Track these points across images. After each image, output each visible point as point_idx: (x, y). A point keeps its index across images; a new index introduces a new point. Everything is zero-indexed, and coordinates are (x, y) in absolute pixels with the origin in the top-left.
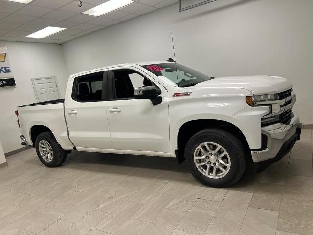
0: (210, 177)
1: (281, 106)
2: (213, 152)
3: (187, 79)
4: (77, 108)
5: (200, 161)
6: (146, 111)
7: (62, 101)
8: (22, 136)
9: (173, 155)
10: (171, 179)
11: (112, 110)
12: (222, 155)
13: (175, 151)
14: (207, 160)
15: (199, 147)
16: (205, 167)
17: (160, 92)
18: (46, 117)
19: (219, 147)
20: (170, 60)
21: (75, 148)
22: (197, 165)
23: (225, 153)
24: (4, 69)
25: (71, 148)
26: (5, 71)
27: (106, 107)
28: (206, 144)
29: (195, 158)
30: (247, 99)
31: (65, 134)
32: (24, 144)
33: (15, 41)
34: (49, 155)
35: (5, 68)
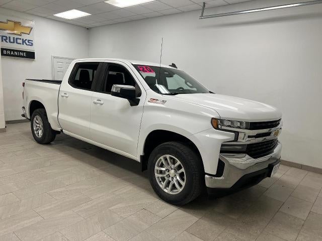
0: (165, 190)
1: (249, 137)
2: (173, 166)
3: (186, 87)
4: (69, 93)
5: (161, 172)
6: (123, 110)
7: (59, 82)
8: (24, 108)
9: (138, 159)
10: (134, 183)
11: (96, 101)
12: (180, 171)
13: (141, 156)
14: (167, 173)
15: (162, 158)
16: (163, 179)
17: (140, 95)
18: (44, 94)
19: (179, 163)
20: (173, 65)
21: (62, 130)
22: (157, 175)
23: (183, 170)
24: (27, 42)
25: (59, 129)
26: (28, 43)
27: (92, 97)
28: (168, 156)
29: (156, 168)
30: (213, 120)
31: (55, 115)
32: (23, 116)
33: (44, 17)
34: (40, 132)
35: (29, 41)
